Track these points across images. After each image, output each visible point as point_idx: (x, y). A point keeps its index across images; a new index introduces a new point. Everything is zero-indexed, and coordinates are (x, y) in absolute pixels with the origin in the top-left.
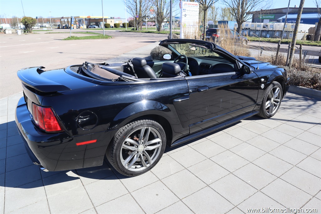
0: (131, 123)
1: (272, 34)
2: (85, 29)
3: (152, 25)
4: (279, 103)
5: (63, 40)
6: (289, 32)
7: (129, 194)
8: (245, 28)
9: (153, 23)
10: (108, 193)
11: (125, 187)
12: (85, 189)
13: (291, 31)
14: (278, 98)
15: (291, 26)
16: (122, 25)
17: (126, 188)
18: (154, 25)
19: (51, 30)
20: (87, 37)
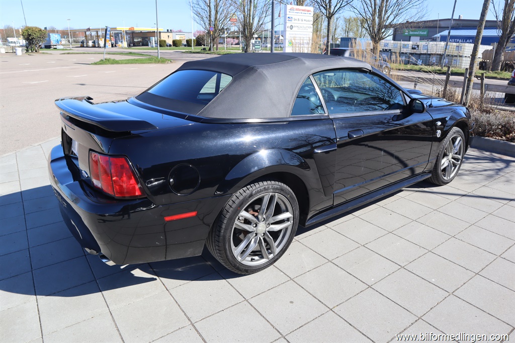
0: (249, 187)
1: (426, 60)
2: (126, 48)
3: (234, 43)
4: (460, 161)
5: (92, 64)
6: (452, 56)
7: (246, 302)
8: (383, 49)
9: (235, 39)
10: (211, 301)
11: (237, 291)
12: (171, 294)
13: (456, 55)
14: (458, 153)
15: (455, 47)
16: (185, 43)
17: (239, 293)
18: (238, 44)
19: (70, 50)
20: (132, 60)
